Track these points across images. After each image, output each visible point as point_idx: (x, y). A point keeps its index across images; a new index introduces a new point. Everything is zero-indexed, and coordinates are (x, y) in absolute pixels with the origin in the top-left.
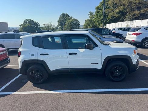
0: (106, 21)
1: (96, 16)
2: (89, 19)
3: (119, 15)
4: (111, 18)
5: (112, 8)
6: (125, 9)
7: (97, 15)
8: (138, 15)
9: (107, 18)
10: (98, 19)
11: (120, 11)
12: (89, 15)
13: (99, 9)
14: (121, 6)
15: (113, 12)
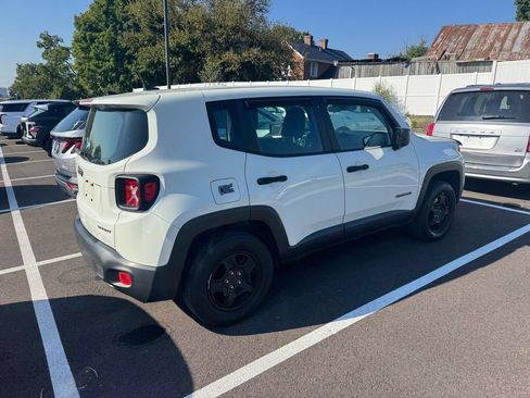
0: (126, 78)
1: (83, 55)
2: (45, 62)
3: (177, 60)
4: (149, 66)
5: (149, 33)
6: (194, 42)
7: (86, 50)
8: (237, 66)
9: (129, 67)
10: (93, 68)
11: (179, 46)
12: (40, 45)
13: (90, 26)
14: (180, 28)
15: (154, 44)
